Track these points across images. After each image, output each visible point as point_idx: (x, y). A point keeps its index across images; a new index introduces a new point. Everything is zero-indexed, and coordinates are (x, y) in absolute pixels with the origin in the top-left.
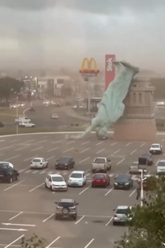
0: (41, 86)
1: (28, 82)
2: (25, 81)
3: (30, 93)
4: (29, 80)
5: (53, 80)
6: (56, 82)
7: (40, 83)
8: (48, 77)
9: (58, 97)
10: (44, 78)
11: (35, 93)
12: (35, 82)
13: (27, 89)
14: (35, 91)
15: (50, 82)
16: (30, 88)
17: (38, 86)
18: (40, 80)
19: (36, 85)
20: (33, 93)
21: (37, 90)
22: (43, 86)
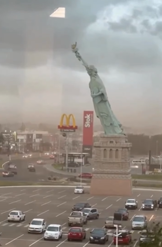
0: (20, 140)
1: (8, 136)
2: (4, 134)
3: (9, 147)
4: (9, 135)
5: (32, 135)
6: (34, 136)
7: (19, 137)
8: (26, 132)
9: (37, 151)
10: (23, 133)
11: (14, 146)
12: (14, 136)
13: (7, 142)
14: (14, 145)
15: (29, 137)
16: (9, 142)
17: (18, 140)
18: (19, 135)
19: (16, 140)
20: (12, 147)
21: (16, 145)
22: (22, 140)
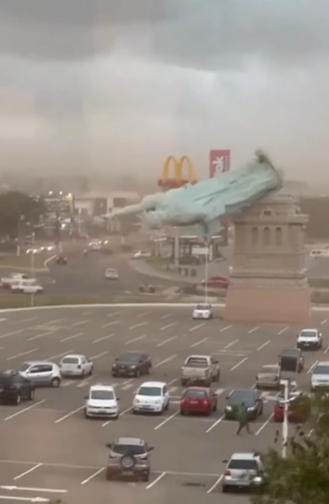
0: (80, 211)
1: (55, 202)
2: (47, 200)
3: (57, 225)
4: (57, 200)
5: (105, 201)
6: (110, 203)
7: (80, 206)
8: (93, 194)
9: (115, 233)
10: (86, 196)
11: (68, 224)
12: (67, 202)
13: (53, 216)
14: (68, 220)
15: (100, 206)
16: (58, 216)
17: (76, 211)
18: (79, 200)
19: (72, 210)
20: (63, 226)
21: (72, 220)
22: (84, 211)
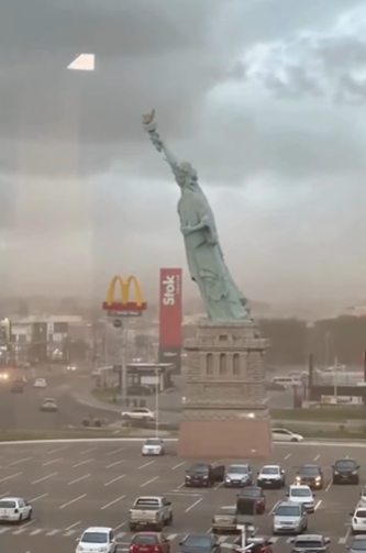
0: (17, 338)
5: (45, 325)
6: (50, 328)
7: (17, 332)
8: (32, 319)
9: (57, 362)
10: (25, 320)
11: (4, 352)
12: (4, 327)
14: (5, 349)
15: (39, 329)
17: (13, 337)
18: (16, 325)
19: (8, 336)
21: (9, 348)
22: (22, 337)
